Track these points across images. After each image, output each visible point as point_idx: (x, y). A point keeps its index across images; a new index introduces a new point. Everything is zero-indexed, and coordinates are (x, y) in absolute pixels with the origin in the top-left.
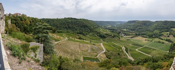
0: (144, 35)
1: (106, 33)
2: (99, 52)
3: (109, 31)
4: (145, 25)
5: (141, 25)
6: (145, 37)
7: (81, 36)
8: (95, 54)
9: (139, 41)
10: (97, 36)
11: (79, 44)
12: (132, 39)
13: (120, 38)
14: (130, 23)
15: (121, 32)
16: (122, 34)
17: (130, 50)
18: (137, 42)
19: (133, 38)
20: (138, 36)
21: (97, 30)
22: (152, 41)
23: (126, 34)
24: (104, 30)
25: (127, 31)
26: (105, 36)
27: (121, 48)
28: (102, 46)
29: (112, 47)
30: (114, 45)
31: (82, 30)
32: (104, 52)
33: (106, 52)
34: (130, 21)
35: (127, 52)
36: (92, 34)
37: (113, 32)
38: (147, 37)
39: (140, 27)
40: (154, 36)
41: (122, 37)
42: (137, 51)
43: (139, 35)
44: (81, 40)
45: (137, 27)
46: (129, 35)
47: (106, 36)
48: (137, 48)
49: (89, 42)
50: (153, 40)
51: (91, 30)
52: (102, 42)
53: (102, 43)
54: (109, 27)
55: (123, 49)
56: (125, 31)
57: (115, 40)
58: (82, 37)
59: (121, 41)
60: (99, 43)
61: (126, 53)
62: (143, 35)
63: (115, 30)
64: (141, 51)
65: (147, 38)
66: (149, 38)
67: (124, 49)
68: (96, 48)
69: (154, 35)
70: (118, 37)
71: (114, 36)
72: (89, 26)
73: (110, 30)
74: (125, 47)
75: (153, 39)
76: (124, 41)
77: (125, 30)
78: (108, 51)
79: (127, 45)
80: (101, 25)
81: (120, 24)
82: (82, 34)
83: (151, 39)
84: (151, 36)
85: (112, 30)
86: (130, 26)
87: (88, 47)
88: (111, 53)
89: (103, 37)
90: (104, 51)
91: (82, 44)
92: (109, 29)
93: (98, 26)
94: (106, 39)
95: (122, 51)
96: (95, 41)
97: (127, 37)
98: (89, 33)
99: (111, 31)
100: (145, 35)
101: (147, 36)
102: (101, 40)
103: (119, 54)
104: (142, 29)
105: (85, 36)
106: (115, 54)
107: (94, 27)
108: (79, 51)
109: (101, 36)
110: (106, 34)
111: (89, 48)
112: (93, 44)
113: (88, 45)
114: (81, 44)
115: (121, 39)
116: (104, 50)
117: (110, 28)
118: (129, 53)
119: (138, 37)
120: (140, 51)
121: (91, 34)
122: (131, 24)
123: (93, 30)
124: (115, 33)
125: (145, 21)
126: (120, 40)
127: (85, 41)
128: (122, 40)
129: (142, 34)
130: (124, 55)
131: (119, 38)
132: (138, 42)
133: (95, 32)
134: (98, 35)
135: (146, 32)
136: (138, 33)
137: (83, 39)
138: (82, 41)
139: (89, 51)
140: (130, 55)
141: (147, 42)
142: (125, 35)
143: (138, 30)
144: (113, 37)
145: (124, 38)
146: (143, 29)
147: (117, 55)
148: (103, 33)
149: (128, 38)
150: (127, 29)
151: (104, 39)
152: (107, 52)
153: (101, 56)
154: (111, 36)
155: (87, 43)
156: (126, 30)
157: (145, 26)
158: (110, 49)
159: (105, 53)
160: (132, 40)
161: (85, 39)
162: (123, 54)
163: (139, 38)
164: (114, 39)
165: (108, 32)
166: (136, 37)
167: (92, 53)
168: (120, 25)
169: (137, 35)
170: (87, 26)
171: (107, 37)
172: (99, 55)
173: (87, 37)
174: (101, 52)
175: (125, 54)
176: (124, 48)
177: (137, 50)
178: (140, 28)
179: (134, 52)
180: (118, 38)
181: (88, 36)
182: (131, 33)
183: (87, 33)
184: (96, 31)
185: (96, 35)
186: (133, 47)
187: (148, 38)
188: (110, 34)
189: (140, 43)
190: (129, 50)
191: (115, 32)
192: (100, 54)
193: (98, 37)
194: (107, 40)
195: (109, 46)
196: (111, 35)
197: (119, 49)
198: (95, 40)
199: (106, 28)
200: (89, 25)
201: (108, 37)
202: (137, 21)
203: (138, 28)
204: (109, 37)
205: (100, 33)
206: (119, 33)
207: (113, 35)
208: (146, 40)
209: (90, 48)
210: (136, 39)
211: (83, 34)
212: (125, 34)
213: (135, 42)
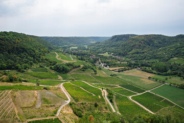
0: (147, 66)
1: (67, 62)
2: (58, 104)
3: (74, 58)
4: (149, 45)
5: (140, 46)
6: (148, 72)
7: (13, 73)
8: (52, 109)
9: (135, 78)
10: (50, 70)
11: (11, 93)
12: (120, 73)
13: (98, 71)
14: (117, 41)
15: (98, 60)
16: (100, 63)
17: (117, 97)
18: (130, 80)
19: (122, 71)
20: (134, 68)
21: (49, 57)
22: (164, 82)
23: (108, 63)
24: (63, 55)
25: (111, 57)
26: (66, 69)
27: (100, 93)
28: (63, 89)
29: (83, 91)
30: (86, 87)
31: (13, 60)
32: (68, 102)
33: (73, 103)
34: (116, 36)
35: (111, 101)
36: (38, 66)
37: (82, 59)
38: (154, 72)
39: (137, 48)
40: (169, 71)
41: (100, 69)
42: (131, 101)
43: (135, 66)
44: (16, 84)
45: (132, 50)
46: (115, 65)
47: (68, 68)
48: (130, 94)
49: (35, 84)
50: (166, 79)
51: (34, 58)
52: (62, 82)
53: (62, 84)
54: (72, 50)
55: (103, 95)
56: (106, 58)
57: (88, 76)
58: (16, 76)
59: (99, 77)
60: (57, 84)
61: (110, 104)
62: (144, 67)
63: (85, 54)
64: (139, 102)
65: (152, 73)
66: (158, 74)
67: (106, 95)
68: (51, 96)
69: (171, 68)
70: (92, 69)
71: (85, 69)
72: (30, 49)
73: (75, 56)
74: (107, 90)
75: (168, 77)
76: (105, 78)
77: (106, 54)
78: (77, 100)
79: (110, 86)
80: (56, 46)
81: (96, 43)
82: (13, 69)
83: (162, 78)
84: (162, 71)
85: (81, 56)
86: (117, 46)
87: (33, 96)
88: (82, 104)
89: (62, 70)
90: (67, 100)
91: (20, 91)
92: (74, 54)
93: (50, 48)
94: (68, 74)
95: (103, 100)
96: (48, 80)
97: (111, 69)
98: (31, 64)
99: (79, 57)
100: (149, 66)
101: (153, 69)
102: (60, 77)
103: (96, 105)
104: (143, 53)
105: (23, 72)
106: (89, 105)
107: (42, 50)
108: (17, 112)
109: (58, 68)
110: (68, 65)
111: (36, 98)
112: (45, 88)
113: (34, 93)
114: (18, 94)
115: (99, 73)
116: (69, 98)
117: (75, 51)
118: (115, 103)
119: (134, 70)
120: (137, 101)
121: (35, 66)
122: (119, 42)
123: (40, 57)
124: (87, 62)
125: (150, 36)
126: (98, 75)
127: (24, 83)
128: (102, 75)
129: (143, 65)
130: (106, 108)
131: (95, 71)
132: (133, 82)
133: (46, 61)
134: (51, 68)
135: (151, 61)
136: (133, 62)
137: (20, 81)
138: (18, 84)
139: (39, 106)
140: (116, 107)
141: (152, 82)
142: (106, 66)
143: (134, 55)
144: (84, 71)
145: (105, 71)
146: (145, 54)
147: (93, 106)
148: (62, 62)
149: (114, 73)
150: (109, 52)
151: (64, 75)
152: (74, 101)
153: (64, 112)
154: (77, 69)
155: (30, 88)
156: (109, 55)
157: (150, 47)
158: (79, 95)
159: (70, 104)
160: (120, 77)
161: (23, 79)
162: (103, 106)
163: (136, 73)
164: (84, 73)
165: (73, 60)
166: (128, 70)
167: (46, 109)
168: (96, 45)
169: (131, 66)
170: (24, 50)
171: (71, 70)
172: (59, 110)
173: (28, 73)
174: (62, 104)
175: (108, 105)
176: (105, 93)
177: (130, 97)
178: (139, 50)
179: (125, 103)
180: (94, 73)
181: (30, 71)
182: (119, 62)
183: (27, 64)
184: (46, 59)
185: (48, 68)
186: (122, 92)
187: (155, 74)
188: (77, 65)
189: (137, 84)
190: (114, 97)
191: (85, 58)
192: (62, 107)
193: (53, 72)
194: (72, 76)
195: (78, 89)
196: (79, 66)
197: (97, 95)
198: (46, 78)
199: (66, 53)
200: (29, 46)
201: (73, 70)
202: (132, 35)
203: (134, 51)
204: (75, 70)
205: (55, 63)
206: (95, 61)
207: (82, 66)
208: (149, 78)
209: (38, 98)
210: (128, 74)
211: (17, 68)
212: (106, 64)
213: (127, 80)
